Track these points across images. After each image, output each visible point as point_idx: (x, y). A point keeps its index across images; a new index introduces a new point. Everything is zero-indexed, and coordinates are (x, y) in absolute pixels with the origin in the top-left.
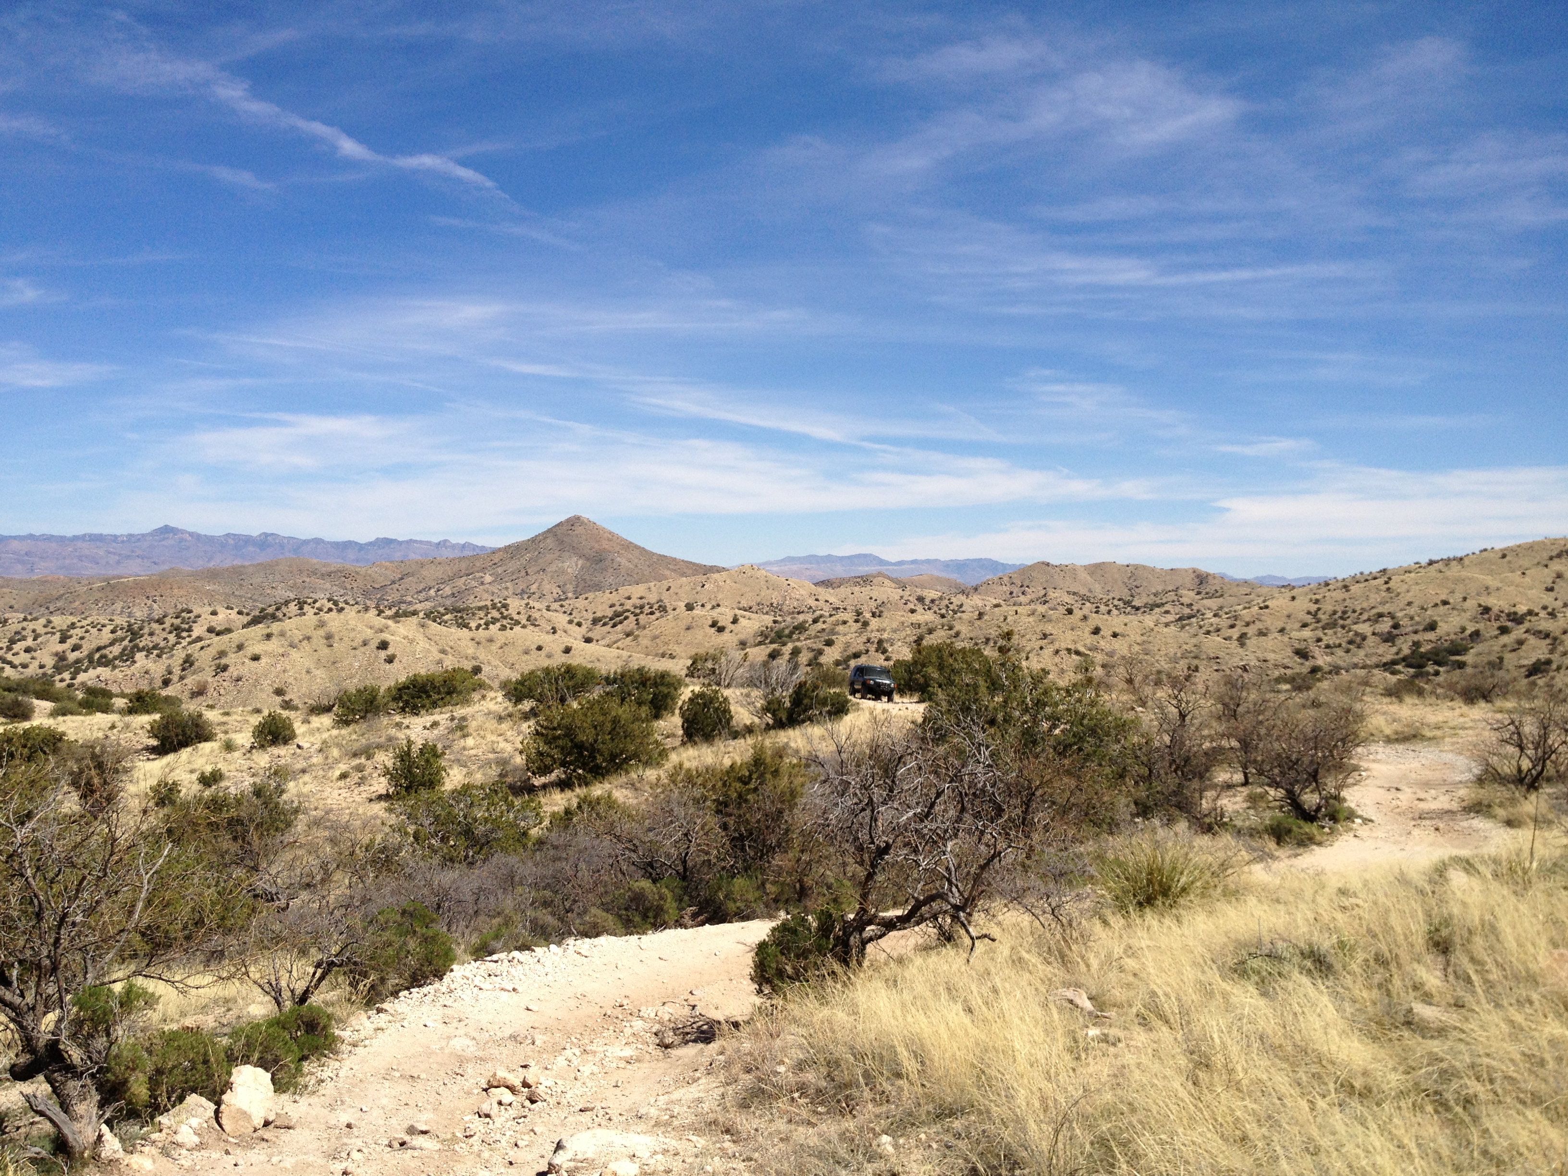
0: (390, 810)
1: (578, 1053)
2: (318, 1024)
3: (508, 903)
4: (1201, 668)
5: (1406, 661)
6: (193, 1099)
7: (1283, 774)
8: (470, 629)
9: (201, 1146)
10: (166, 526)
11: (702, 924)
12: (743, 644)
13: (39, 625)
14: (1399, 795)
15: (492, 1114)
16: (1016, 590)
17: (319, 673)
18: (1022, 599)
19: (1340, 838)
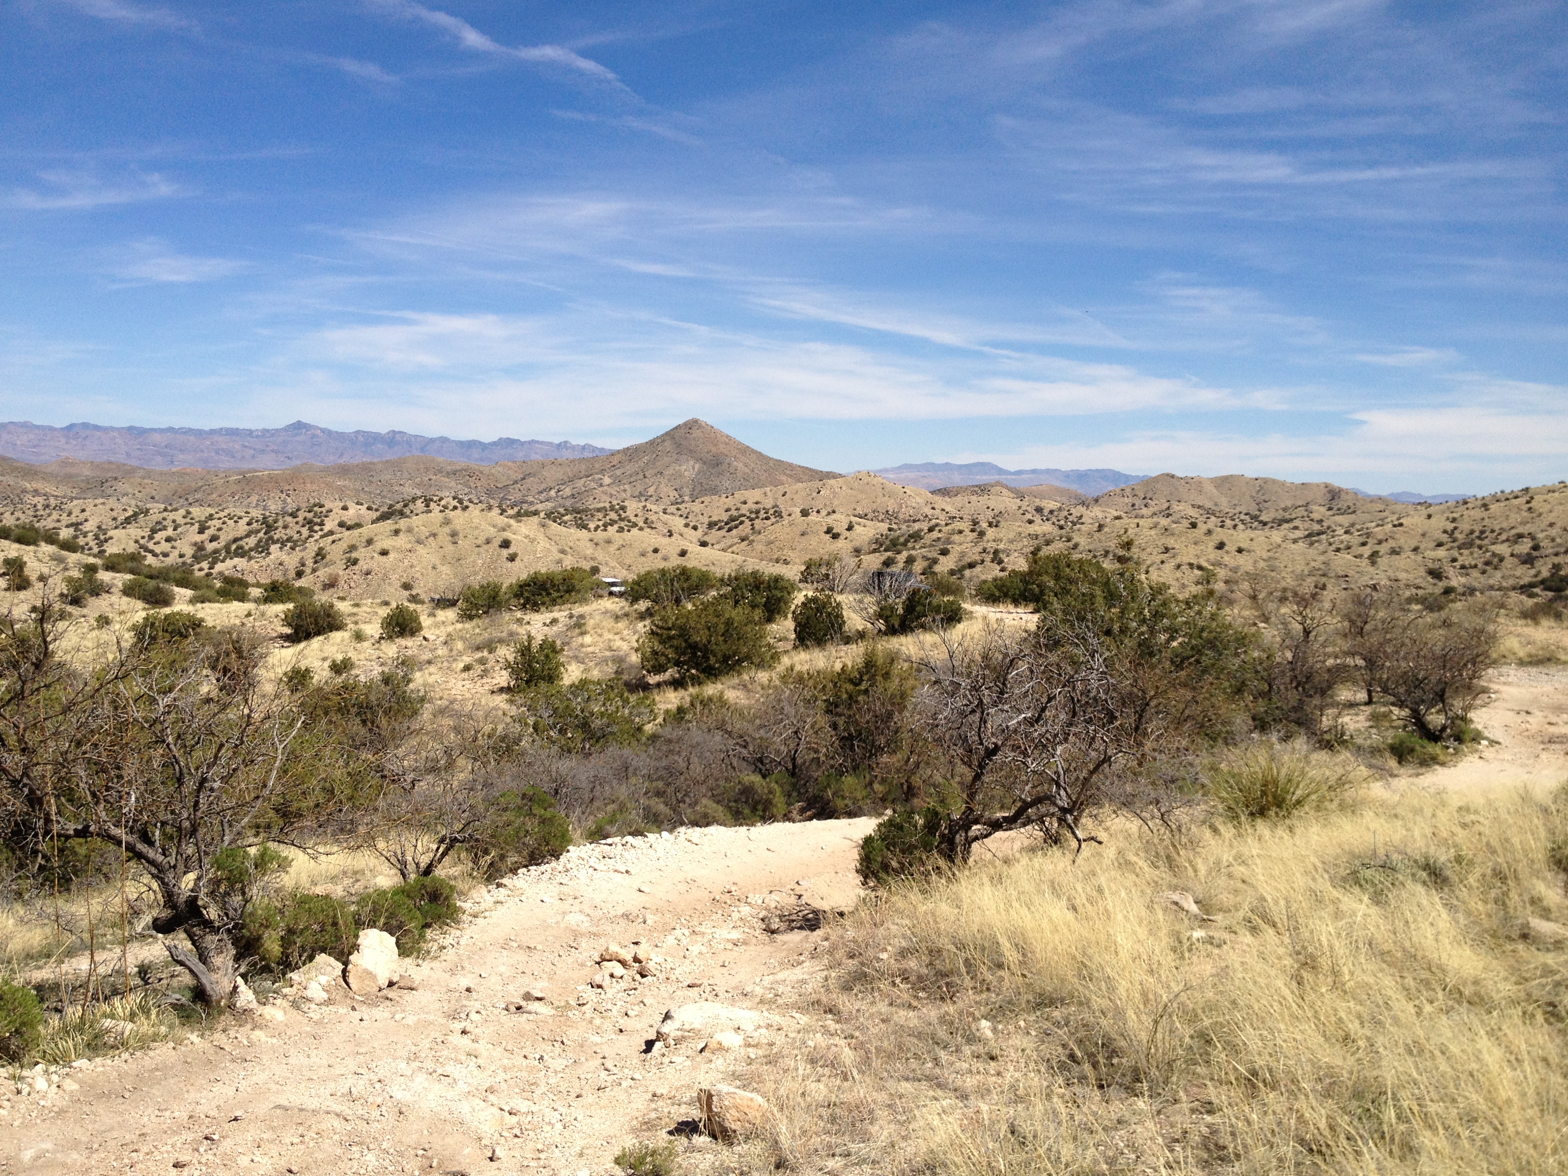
0: (511, 702)
1: (687, 934)
2: (441, 894)
3: (623, 792)
4: (1329, 586)
5: (1545, 584)
6: (322, 958)
7: (1408, 692)
8: (589, 530)
9: (329, 1002)
10: (299, 422)
11: (810, 819)
12: (857, 551)
13: (178, 516)
14: (1529, 718)
15: (604, 984)
16: (1138, 502)
17: (445, 569)
18: (1145, 511)
19: (1465, 759)
